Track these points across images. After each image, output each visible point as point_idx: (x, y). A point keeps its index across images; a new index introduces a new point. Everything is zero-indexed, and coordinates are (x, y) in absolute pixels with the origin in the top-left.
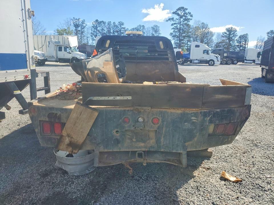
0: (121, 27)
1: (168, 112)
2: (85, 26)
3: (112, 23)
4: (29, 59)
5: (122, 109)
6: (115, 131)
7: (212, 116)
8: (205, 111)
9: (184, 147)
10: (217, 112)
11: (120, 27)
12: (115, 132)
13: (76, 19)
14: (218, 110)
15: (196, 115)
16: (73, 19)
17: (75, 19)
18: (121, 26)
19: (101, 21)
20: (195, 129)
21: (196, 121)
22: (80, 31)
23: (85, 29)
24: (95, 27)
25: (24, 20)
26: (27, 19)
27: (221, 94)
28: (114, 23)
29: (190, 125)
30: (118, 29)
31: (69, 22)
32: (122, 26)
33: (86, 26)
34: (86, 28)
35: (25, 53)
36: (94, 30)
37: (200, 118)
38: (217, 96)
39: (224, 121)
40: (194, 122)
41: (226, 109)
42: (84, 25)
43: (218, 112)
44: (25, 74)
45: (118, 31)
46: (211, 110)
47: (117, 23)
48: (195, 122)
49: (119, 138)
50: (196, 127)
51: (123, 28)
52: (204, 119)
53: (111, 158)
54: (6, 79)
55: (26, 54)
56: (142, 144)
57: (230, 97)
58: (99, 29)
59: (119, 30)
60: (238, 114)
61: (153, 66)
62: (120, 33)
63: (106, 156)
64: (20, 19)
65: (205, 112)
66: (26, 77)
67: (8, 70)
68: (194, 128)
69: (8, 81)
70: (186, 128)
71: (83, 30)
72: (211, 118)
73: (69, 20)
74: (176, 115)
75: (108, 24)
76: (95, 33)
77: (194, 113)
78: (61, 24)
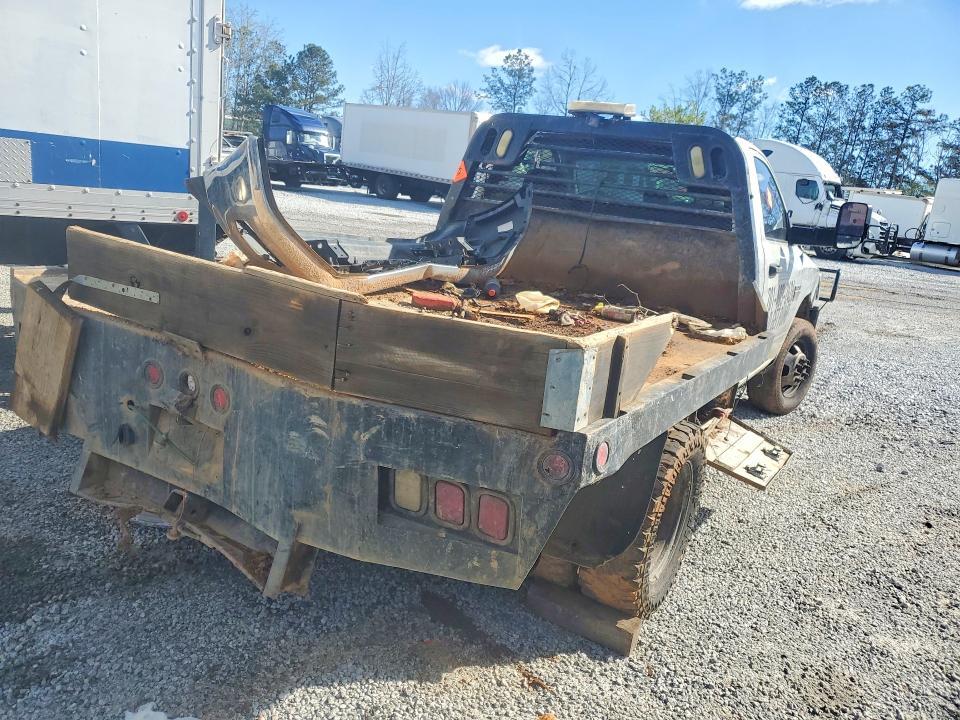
0: (914, 106)
1: (248, 375)
2: (759, 102)
3: (877, 92)
4: (199, 165)
5: (141, 332)
6: (124, 399)
7: (379, 432)
8: (355, 402)
9: (287, 523)
10: (401, 419)
11: (908, 108)
12: (125, 404)
13: (732, 75)
14: (410, 415)
15: (324, 410)
16: (720, 74)
17: (728, 74)
18: (918, 104)
19: (830, 82)
20: (319, 463)
21: (324, 434)
22: (734, 117)
23: (757, 113)
24: (799, 107)
25: (192, 51)
26: (206, 50)
27: (422, 348)
28: (887, 90)
29: (304, 444)
30: (900, 114)
31: (704, 87)
32: (920, 106)
33: (764, 102)
34: (761, 109)
35: (187, 147)
36: (791, 117)
37: (339, 429)
38: (399, 351)
39: (440, 469)
40: (316, 435)
41: (448, 421)
42: (757, 96)
43: (407, 421)
44: (179, 209)
45: (898, 122)
46: (378, 405)
47: (898, 93)
48: (323, 437)
49: (134, 425)
50: (323, 459)
51: (920, 112)
52: (349, 435)
53: (134, 486)
54: (114, 213)
55: (189, 150)
56: (188, 469)
57: (465, 370)
58: (812, 111)
59: (902, 118)
60: (509, 460)
61: (659, 247)
62: (902, 132)
63: (123, 474)
64: (180, 47)
65: (352, 407)
66: (182, 216)
67: (123, 188)
68: (317, 458)
69: (119, 219)
70: (293, 450)
71: (747, 115)
72: (377, 437)
73: (704, 77)
74: (267, 392)
75: (860, 95)
76: (793, 128)
77: (317, 399)
78: (673, 91)
